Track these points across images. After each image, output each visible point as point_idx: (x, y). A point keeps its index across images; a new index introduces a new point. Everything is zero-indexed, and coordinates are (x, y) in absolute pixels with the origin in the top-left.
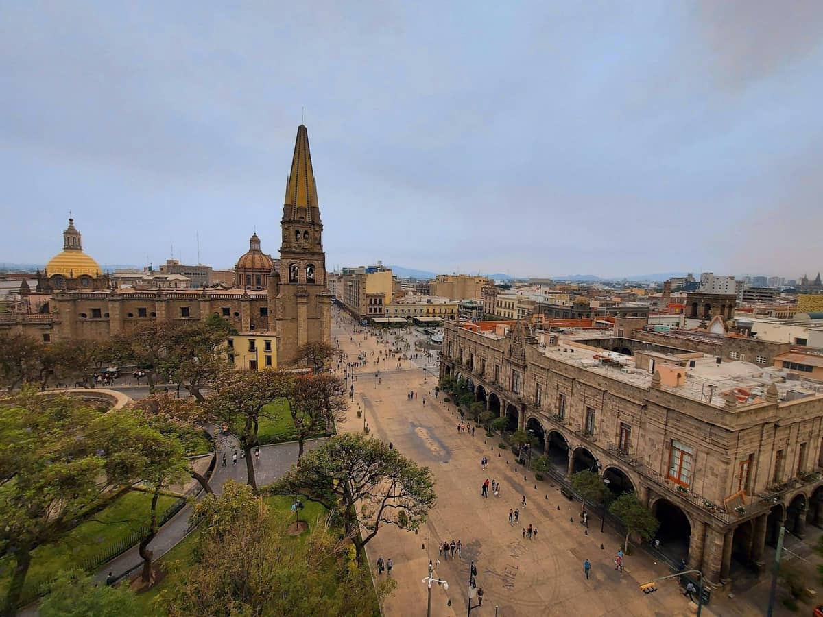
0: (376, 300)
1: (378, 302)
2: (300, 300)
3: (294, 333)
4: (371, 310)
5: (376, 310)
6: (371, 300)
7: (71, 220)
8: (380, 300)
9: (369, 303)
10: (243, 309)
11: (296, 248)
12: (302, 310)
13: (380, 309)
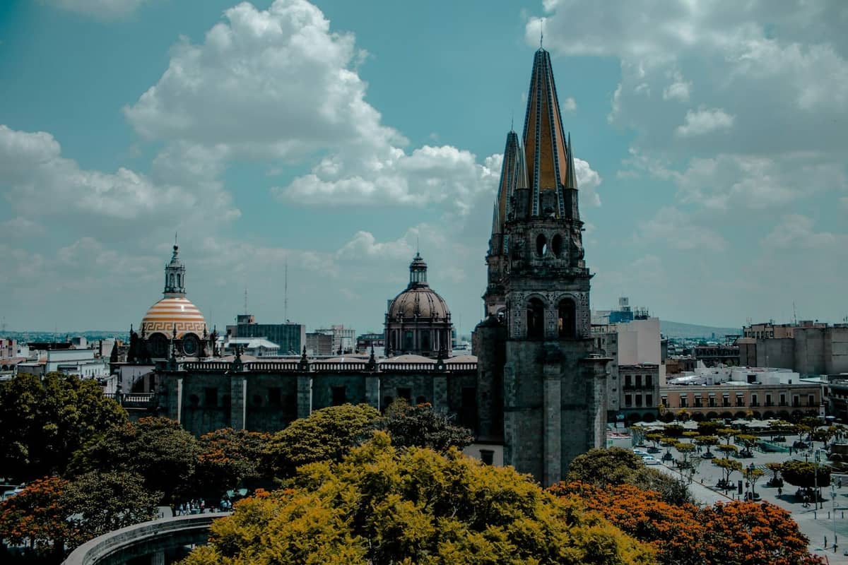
0: (638, 378)
1: (644, 383)
2: (549, 369)
3: (536, 437)
4: (628, 399)
5: (639, 399)
6: (628, 379)
7: (176, 248)
8: (649, 379)
9: (623, 383)
10: (436, 389)
11: (541, 269)
12: (554, 390)
13: (649, 399)
